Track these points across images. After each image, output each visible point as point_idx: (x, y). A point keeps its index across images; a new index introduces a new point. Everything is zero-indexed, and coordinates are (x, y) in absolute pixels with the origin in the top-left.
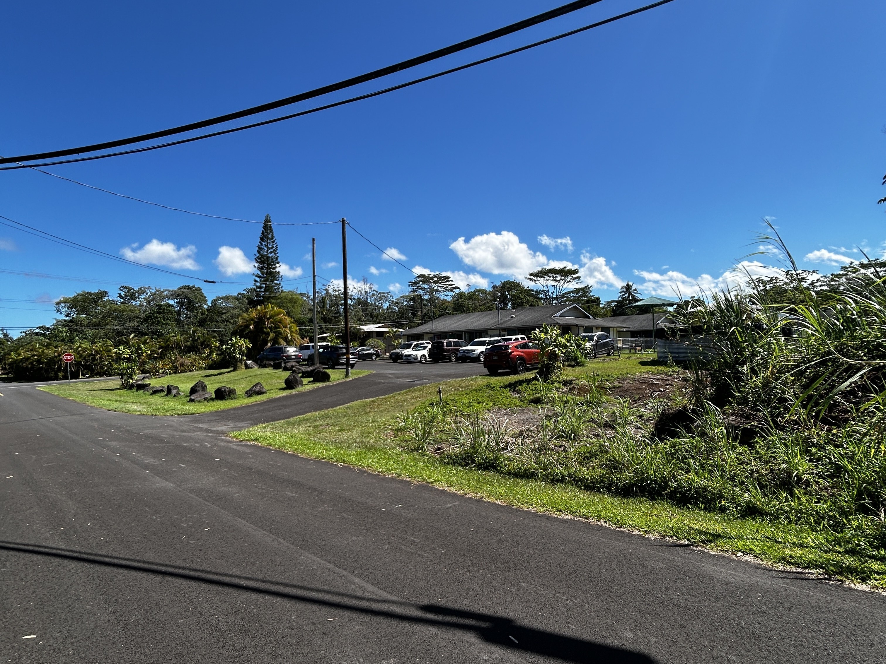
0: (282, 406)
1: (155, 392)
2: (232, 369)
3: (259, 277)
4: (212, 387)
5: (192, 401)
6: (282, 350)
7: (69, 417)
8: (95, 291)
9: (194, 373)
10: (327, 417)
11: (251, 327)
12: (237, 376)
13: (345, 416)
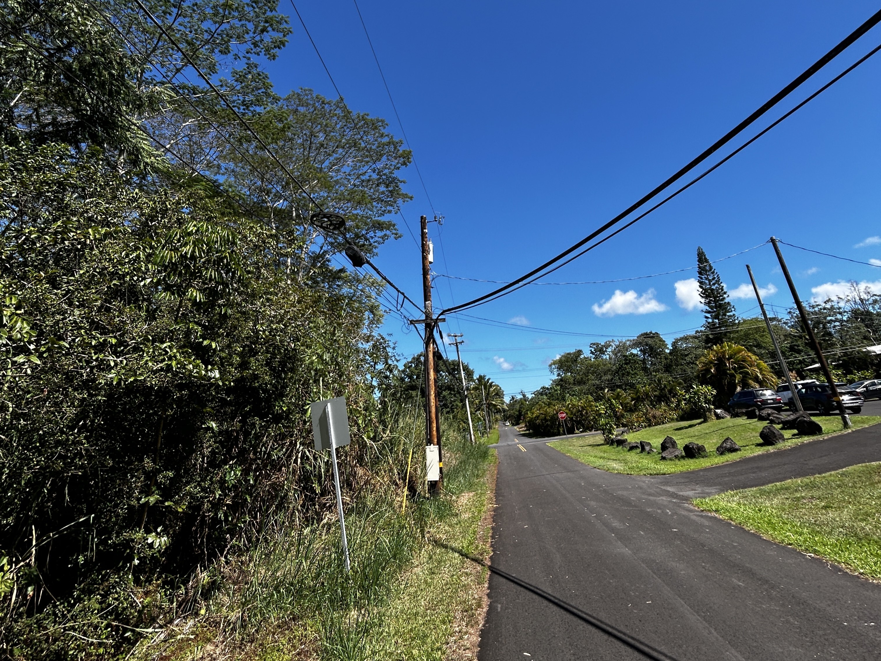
0: (757, 468)
1: (632, 448)
2: (703, 420)
3: (709, 312)
4: (681, 442)
5: (663, 458)
6: (753, 395)
7: (565, 474)
8: (572, 351)
9: (667, 425)
10: (812, 486)
11: (712, 371)
12: (708, 429)
13: (839, 486)
